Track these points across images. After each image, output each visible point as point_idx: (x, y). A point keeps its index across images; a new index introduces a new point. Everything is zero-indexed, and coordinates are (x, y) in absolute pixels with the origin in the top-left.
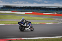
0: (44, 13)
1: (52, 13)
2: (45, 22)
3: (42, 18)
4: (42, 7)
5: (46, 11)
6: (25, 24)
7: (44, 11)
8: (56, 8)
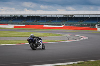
0: (45, 26)
4: (41, 16)
5: (48, 23)
7: (44, 23)
8: (63, 17)
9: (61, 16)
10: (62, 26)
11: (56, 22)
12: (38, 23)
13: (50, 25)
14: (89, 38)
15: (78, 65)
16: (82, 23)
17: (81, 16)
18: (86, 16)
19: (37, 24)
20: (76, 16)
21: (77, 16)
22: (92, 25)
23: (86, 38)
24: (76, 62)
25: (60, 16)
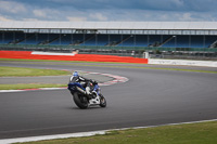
0: (34, 53)
1: (62, 51)
2: (38, 85)
3: (28, 71)
4: (26, 31)
6: (88, 89)
7: (34, 45)
9: (70, 32)
10: (73, 54)
11: (59, 45)
12: (19, 45)
13: (45, 50)
14: (131, 80)
15: (105, 138)
16: (115, 47)
17: (112, 32)
18: (125, 32)
19: (17, 49)
20: (101, 32)
21: (105, 32)
22: (136, 52)
23: (123, 79)
24: (102, 133)
25: (66, 32)
